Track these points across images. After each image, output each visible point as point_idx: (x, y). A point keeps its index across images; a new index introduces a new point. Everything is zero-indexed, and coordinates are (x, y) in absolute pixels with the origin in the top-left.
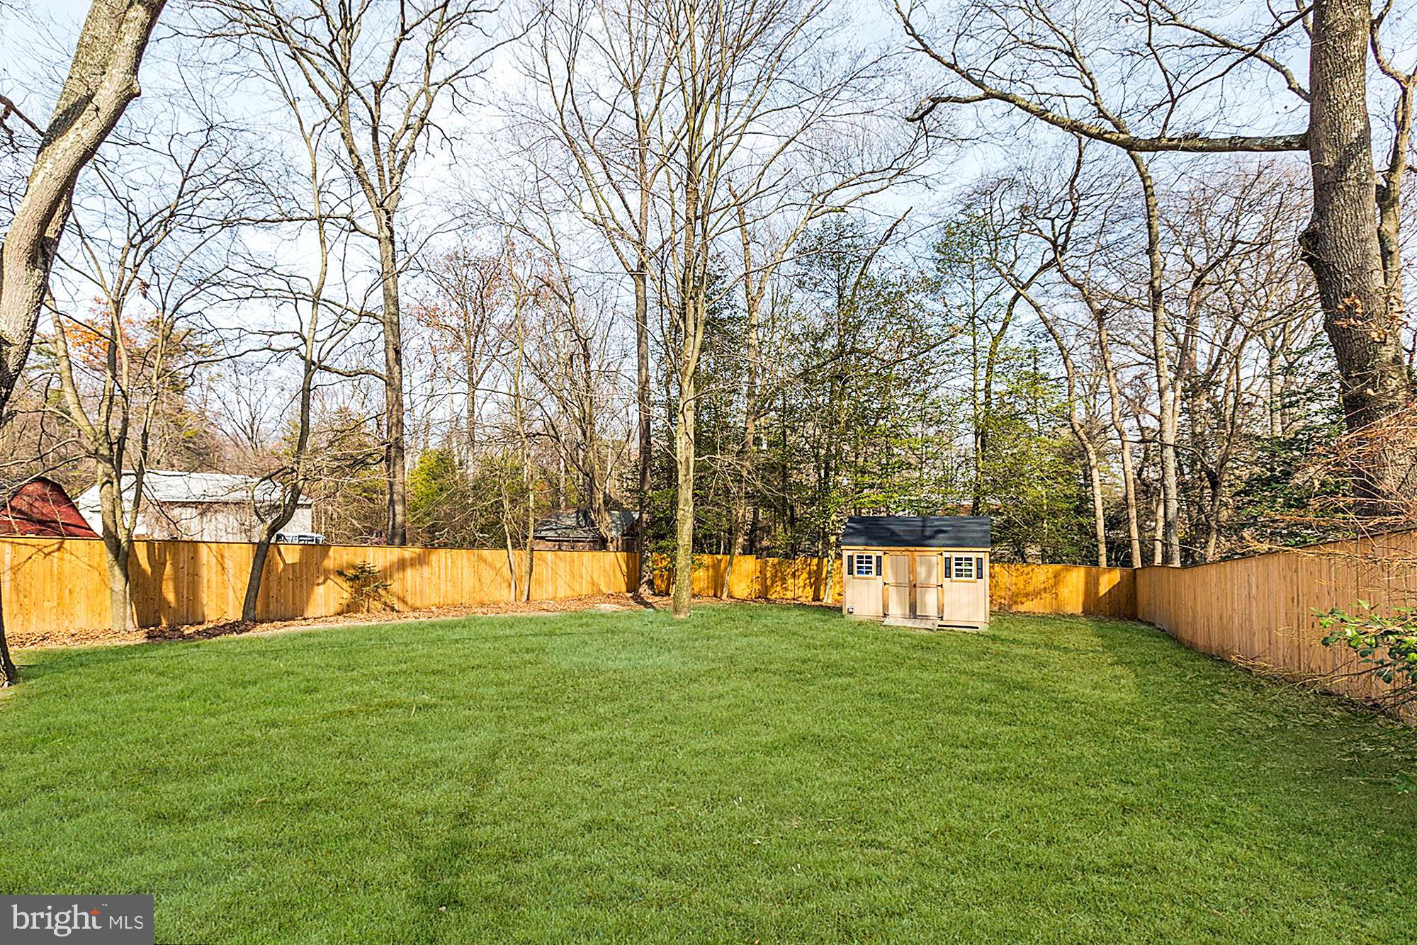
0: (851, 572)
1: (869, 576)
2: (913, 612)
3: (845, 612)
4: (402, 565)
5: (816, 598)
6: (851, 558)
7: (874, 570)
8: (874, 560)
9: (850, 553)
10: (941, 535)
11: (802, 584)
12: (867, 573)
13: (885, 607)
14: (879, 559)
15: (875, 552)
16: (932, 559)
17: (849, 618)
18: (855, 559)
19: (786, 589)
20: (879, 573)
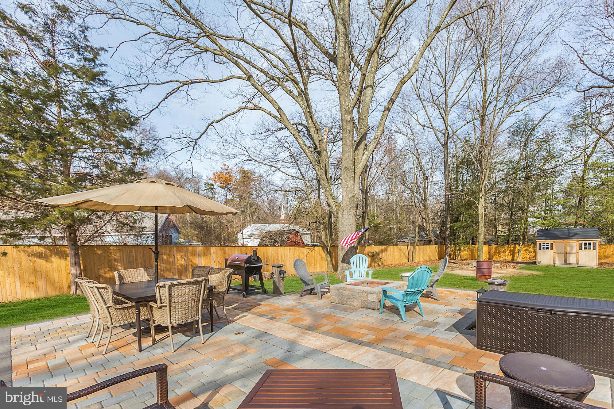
0: (540, 249)
1: (548, 250)
2: (566, 261)
3: (537, 263)
4: (382, 251)
5: (513, 259)
6: (540, 244)
7: (549, 248)
8: (550, 245)
9: (540, 242)
10: (577, 235)
11: (507, 255)
12: (547, 249)
13: (554, 261)
14: (552, 244)
15: (549, 242)
16: (574, 243)
17: (538, 264)
18: (542, 245)
19: (500, 257)
20: (552, 249)
